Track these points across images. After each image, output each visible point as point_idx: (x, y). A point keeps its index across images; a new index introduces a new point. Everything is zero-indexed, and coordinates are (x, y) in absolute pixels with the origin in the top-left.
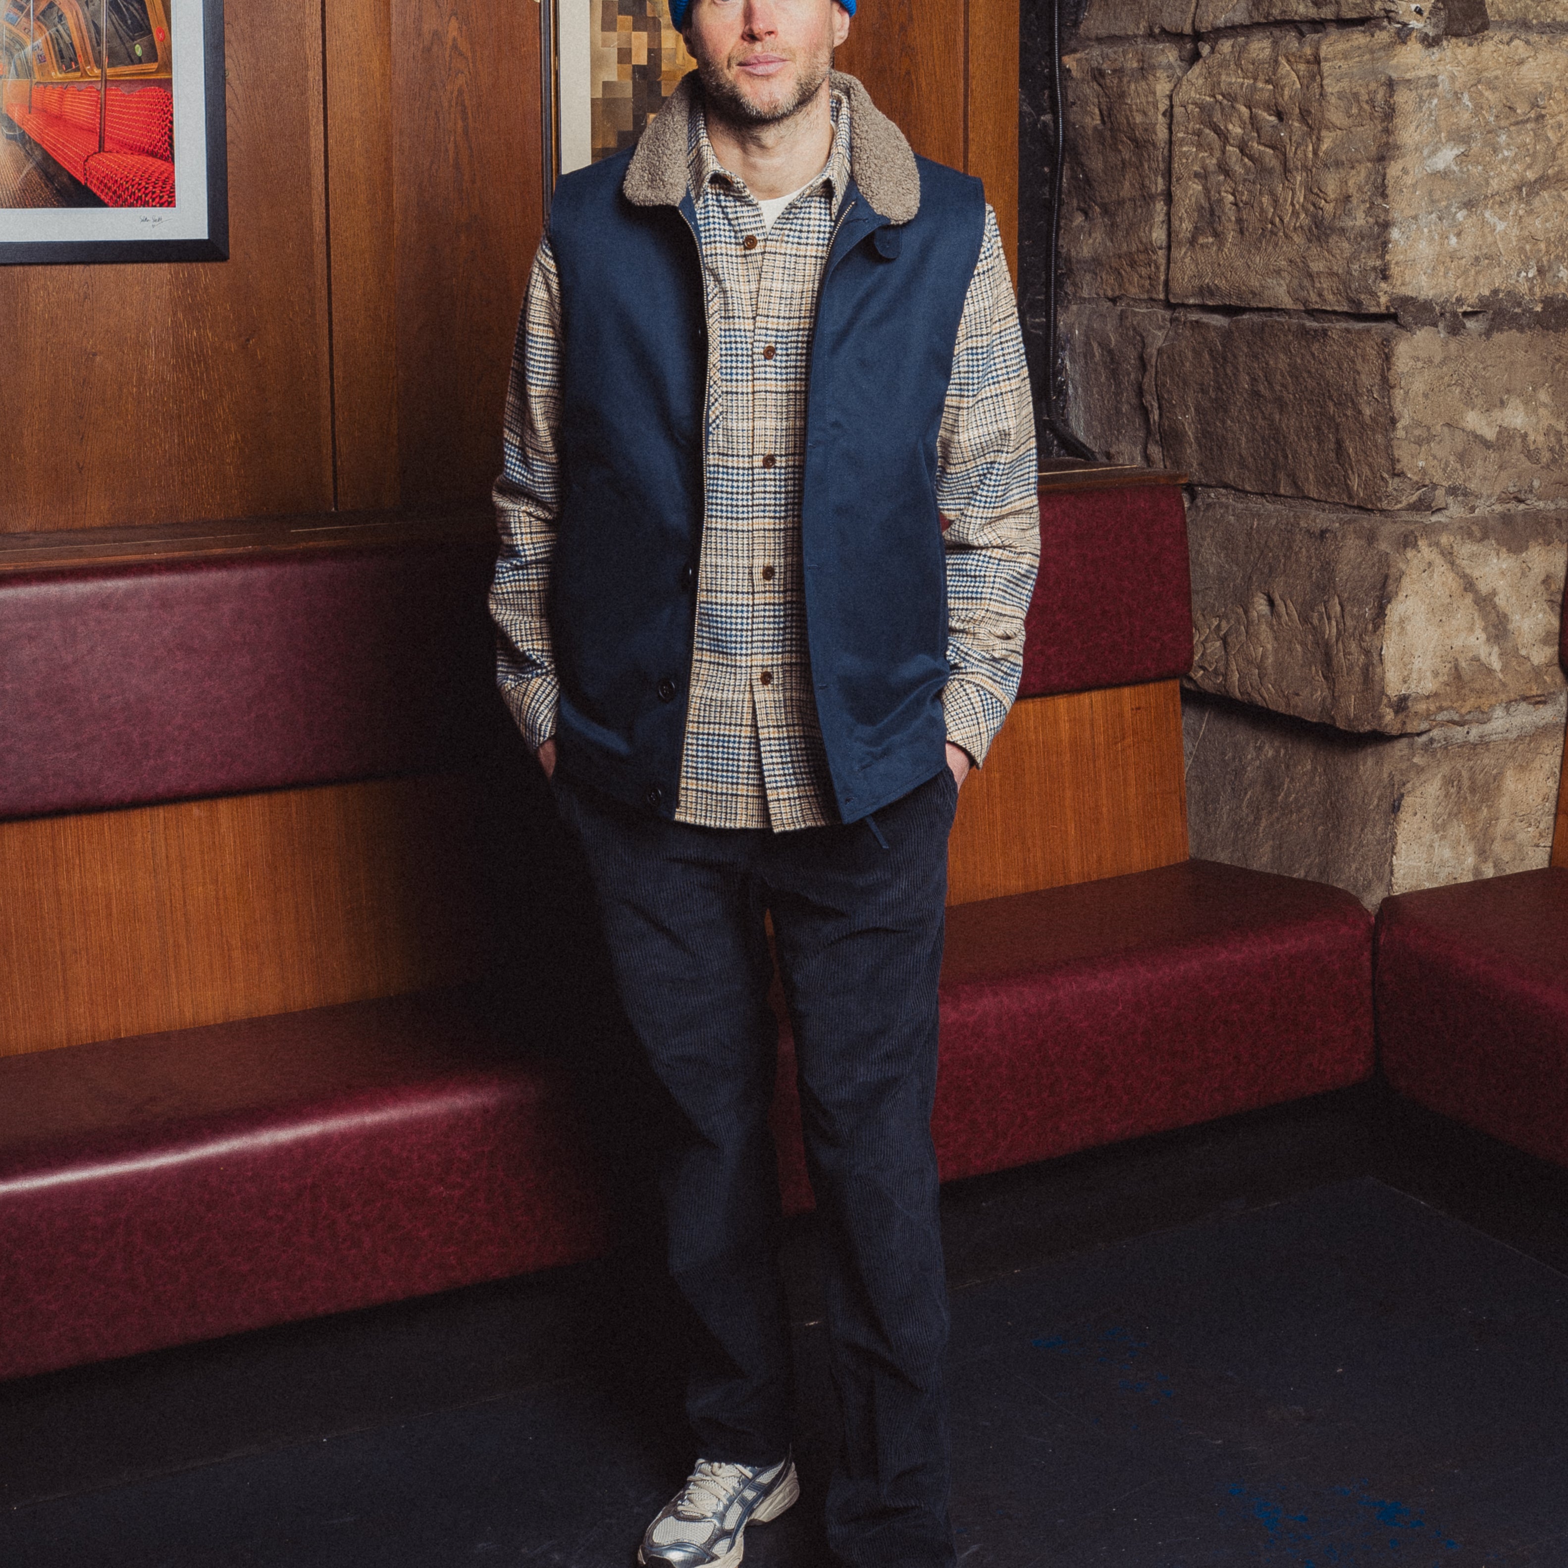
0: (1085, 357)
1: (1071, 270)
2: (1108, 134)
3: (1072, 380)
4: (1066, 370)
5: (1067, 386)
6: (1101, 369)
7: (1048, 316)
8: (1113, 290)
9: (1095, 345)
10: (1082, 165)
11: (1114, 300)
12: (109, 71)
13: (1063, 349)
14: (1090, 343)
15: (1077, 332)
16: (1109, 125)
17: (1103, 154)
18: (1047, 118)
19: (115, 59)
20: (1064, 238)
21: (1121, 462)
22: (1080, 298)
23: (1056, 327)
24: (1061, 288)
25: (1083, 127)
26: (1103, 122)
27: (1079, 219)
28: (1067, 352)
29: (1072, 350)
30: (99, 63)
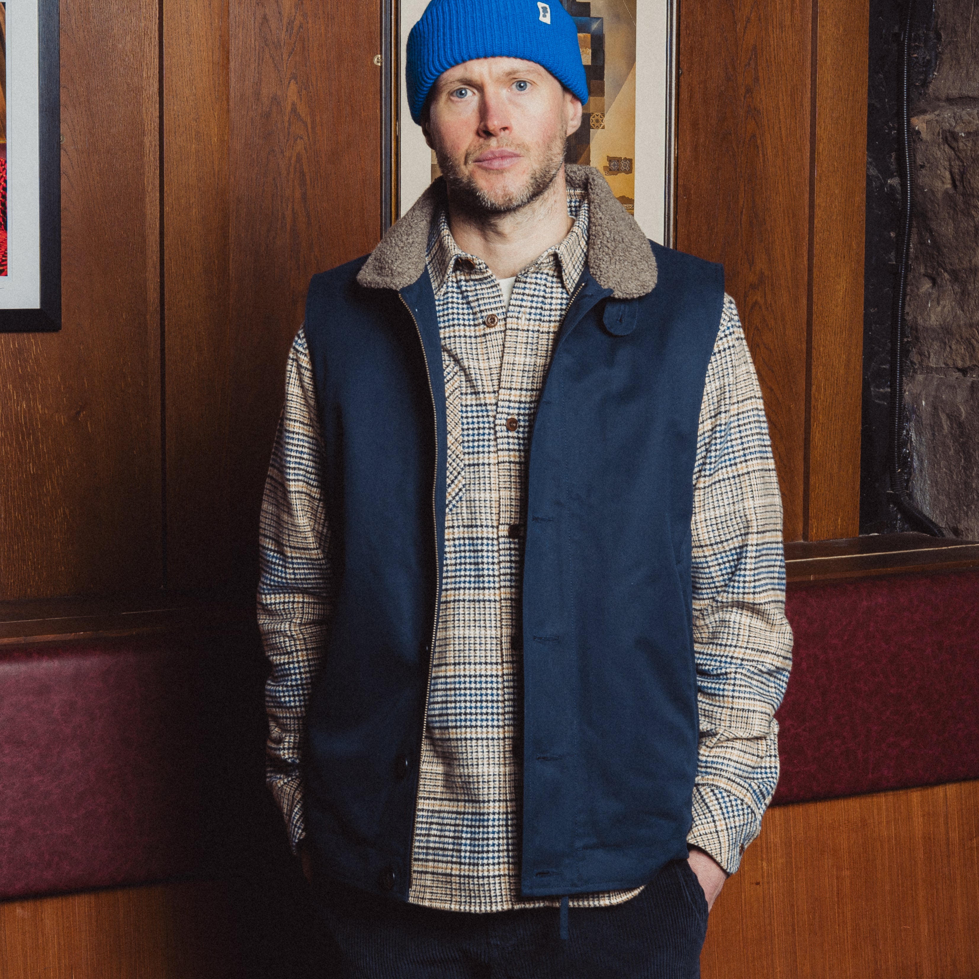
0: (933, 429)
1: (917, 338)
2: (960, 199)
3: (918, 453)
4: (911, 442)
5: (912, 459)
6: (949, 442)
7: (892, 386)
8: (963, 359)
9: (943, 417)
10: (931, 231)
11: (964, 371)
13: (908, 420)
14: (938, 416)
15: (924, 403)
16: (960, 188)
17: (954, 220)
18: (894, 181)
20: (909, 305)
21: (970, 538)
22: (927, 367)
23: (901, 396)
24: (907, 357)
25: (933, 192)
26: (954, 185)
27: (926, 286)
28: (912, 424)
29: (919, 421)
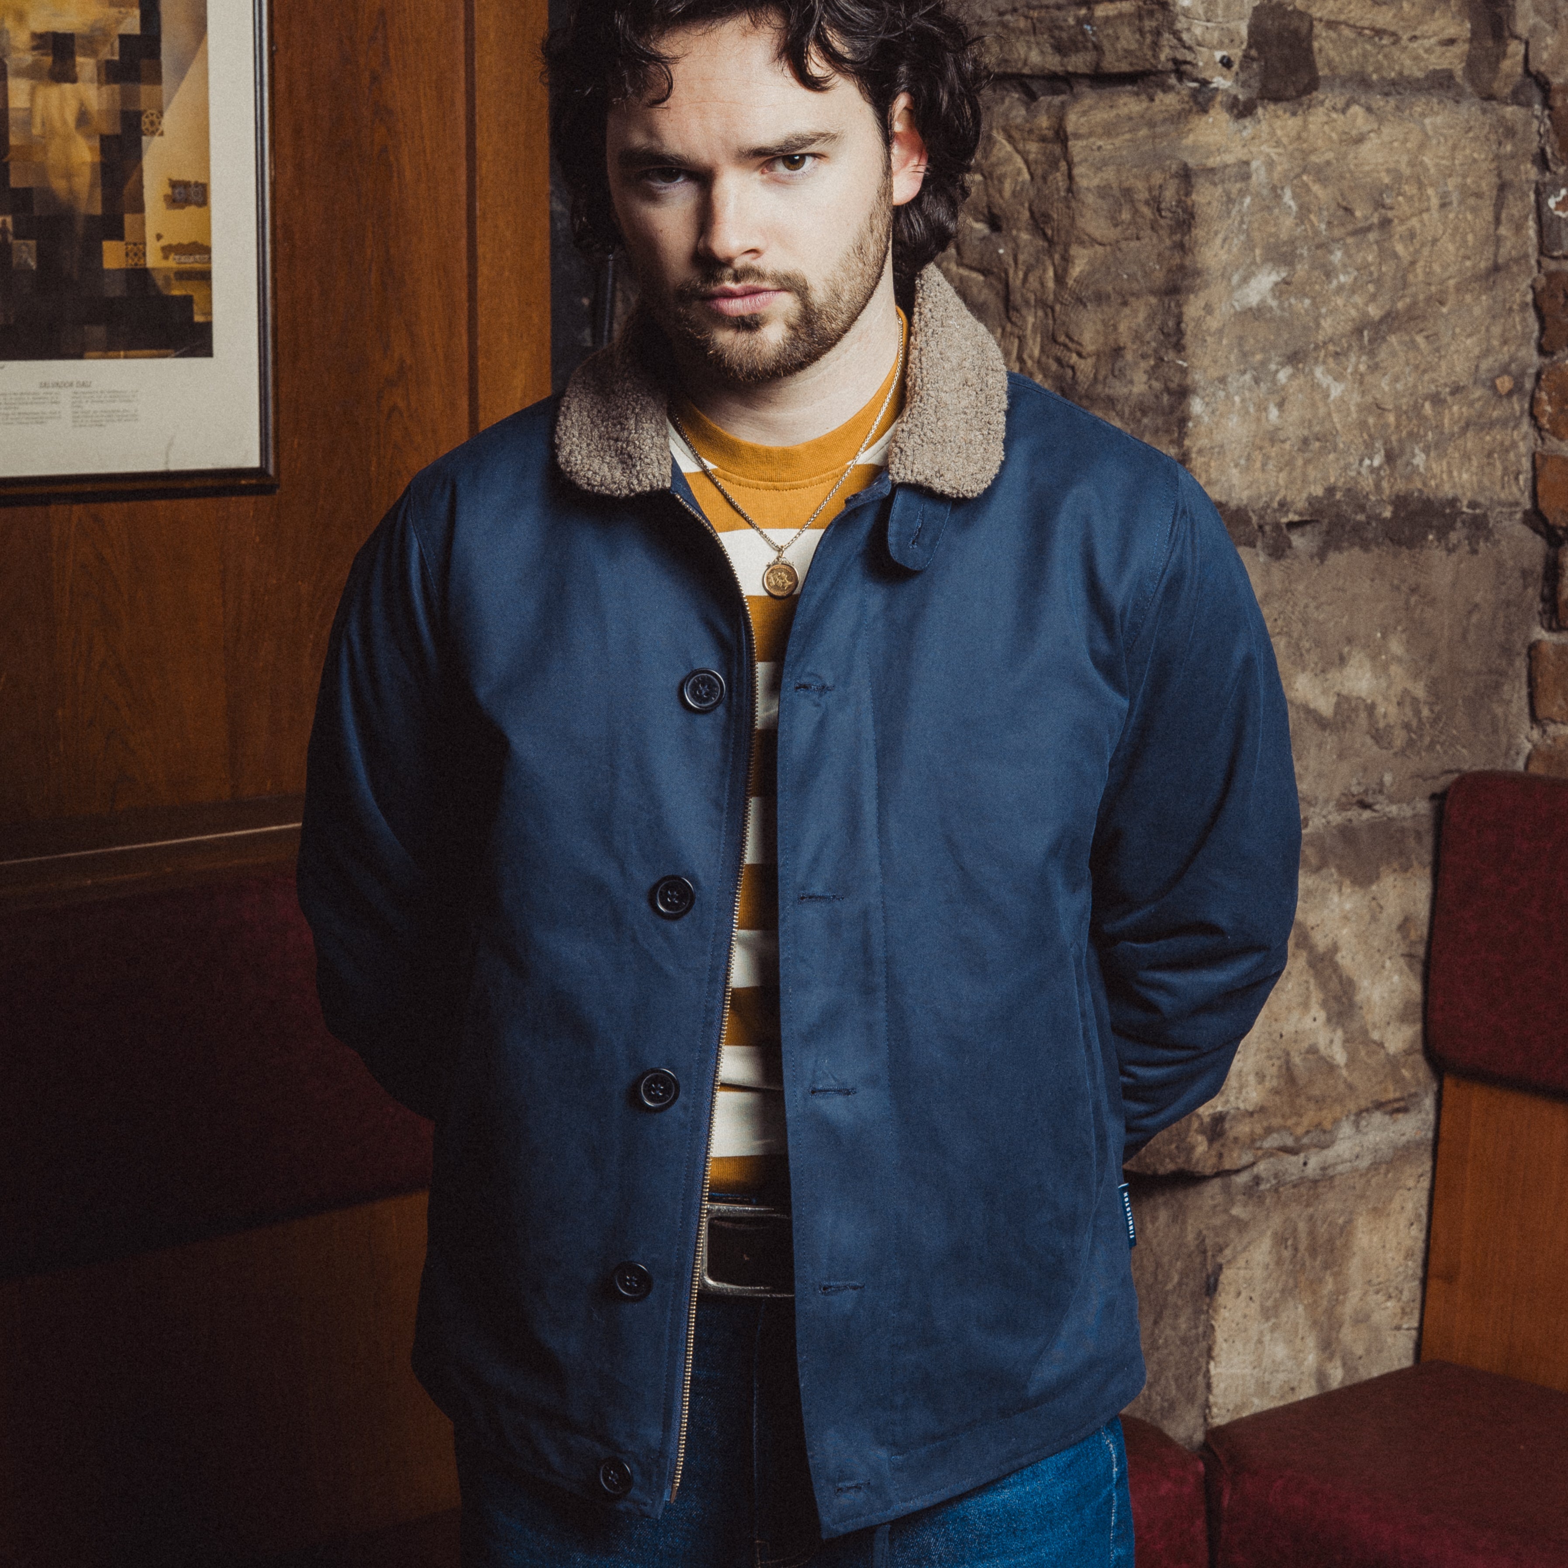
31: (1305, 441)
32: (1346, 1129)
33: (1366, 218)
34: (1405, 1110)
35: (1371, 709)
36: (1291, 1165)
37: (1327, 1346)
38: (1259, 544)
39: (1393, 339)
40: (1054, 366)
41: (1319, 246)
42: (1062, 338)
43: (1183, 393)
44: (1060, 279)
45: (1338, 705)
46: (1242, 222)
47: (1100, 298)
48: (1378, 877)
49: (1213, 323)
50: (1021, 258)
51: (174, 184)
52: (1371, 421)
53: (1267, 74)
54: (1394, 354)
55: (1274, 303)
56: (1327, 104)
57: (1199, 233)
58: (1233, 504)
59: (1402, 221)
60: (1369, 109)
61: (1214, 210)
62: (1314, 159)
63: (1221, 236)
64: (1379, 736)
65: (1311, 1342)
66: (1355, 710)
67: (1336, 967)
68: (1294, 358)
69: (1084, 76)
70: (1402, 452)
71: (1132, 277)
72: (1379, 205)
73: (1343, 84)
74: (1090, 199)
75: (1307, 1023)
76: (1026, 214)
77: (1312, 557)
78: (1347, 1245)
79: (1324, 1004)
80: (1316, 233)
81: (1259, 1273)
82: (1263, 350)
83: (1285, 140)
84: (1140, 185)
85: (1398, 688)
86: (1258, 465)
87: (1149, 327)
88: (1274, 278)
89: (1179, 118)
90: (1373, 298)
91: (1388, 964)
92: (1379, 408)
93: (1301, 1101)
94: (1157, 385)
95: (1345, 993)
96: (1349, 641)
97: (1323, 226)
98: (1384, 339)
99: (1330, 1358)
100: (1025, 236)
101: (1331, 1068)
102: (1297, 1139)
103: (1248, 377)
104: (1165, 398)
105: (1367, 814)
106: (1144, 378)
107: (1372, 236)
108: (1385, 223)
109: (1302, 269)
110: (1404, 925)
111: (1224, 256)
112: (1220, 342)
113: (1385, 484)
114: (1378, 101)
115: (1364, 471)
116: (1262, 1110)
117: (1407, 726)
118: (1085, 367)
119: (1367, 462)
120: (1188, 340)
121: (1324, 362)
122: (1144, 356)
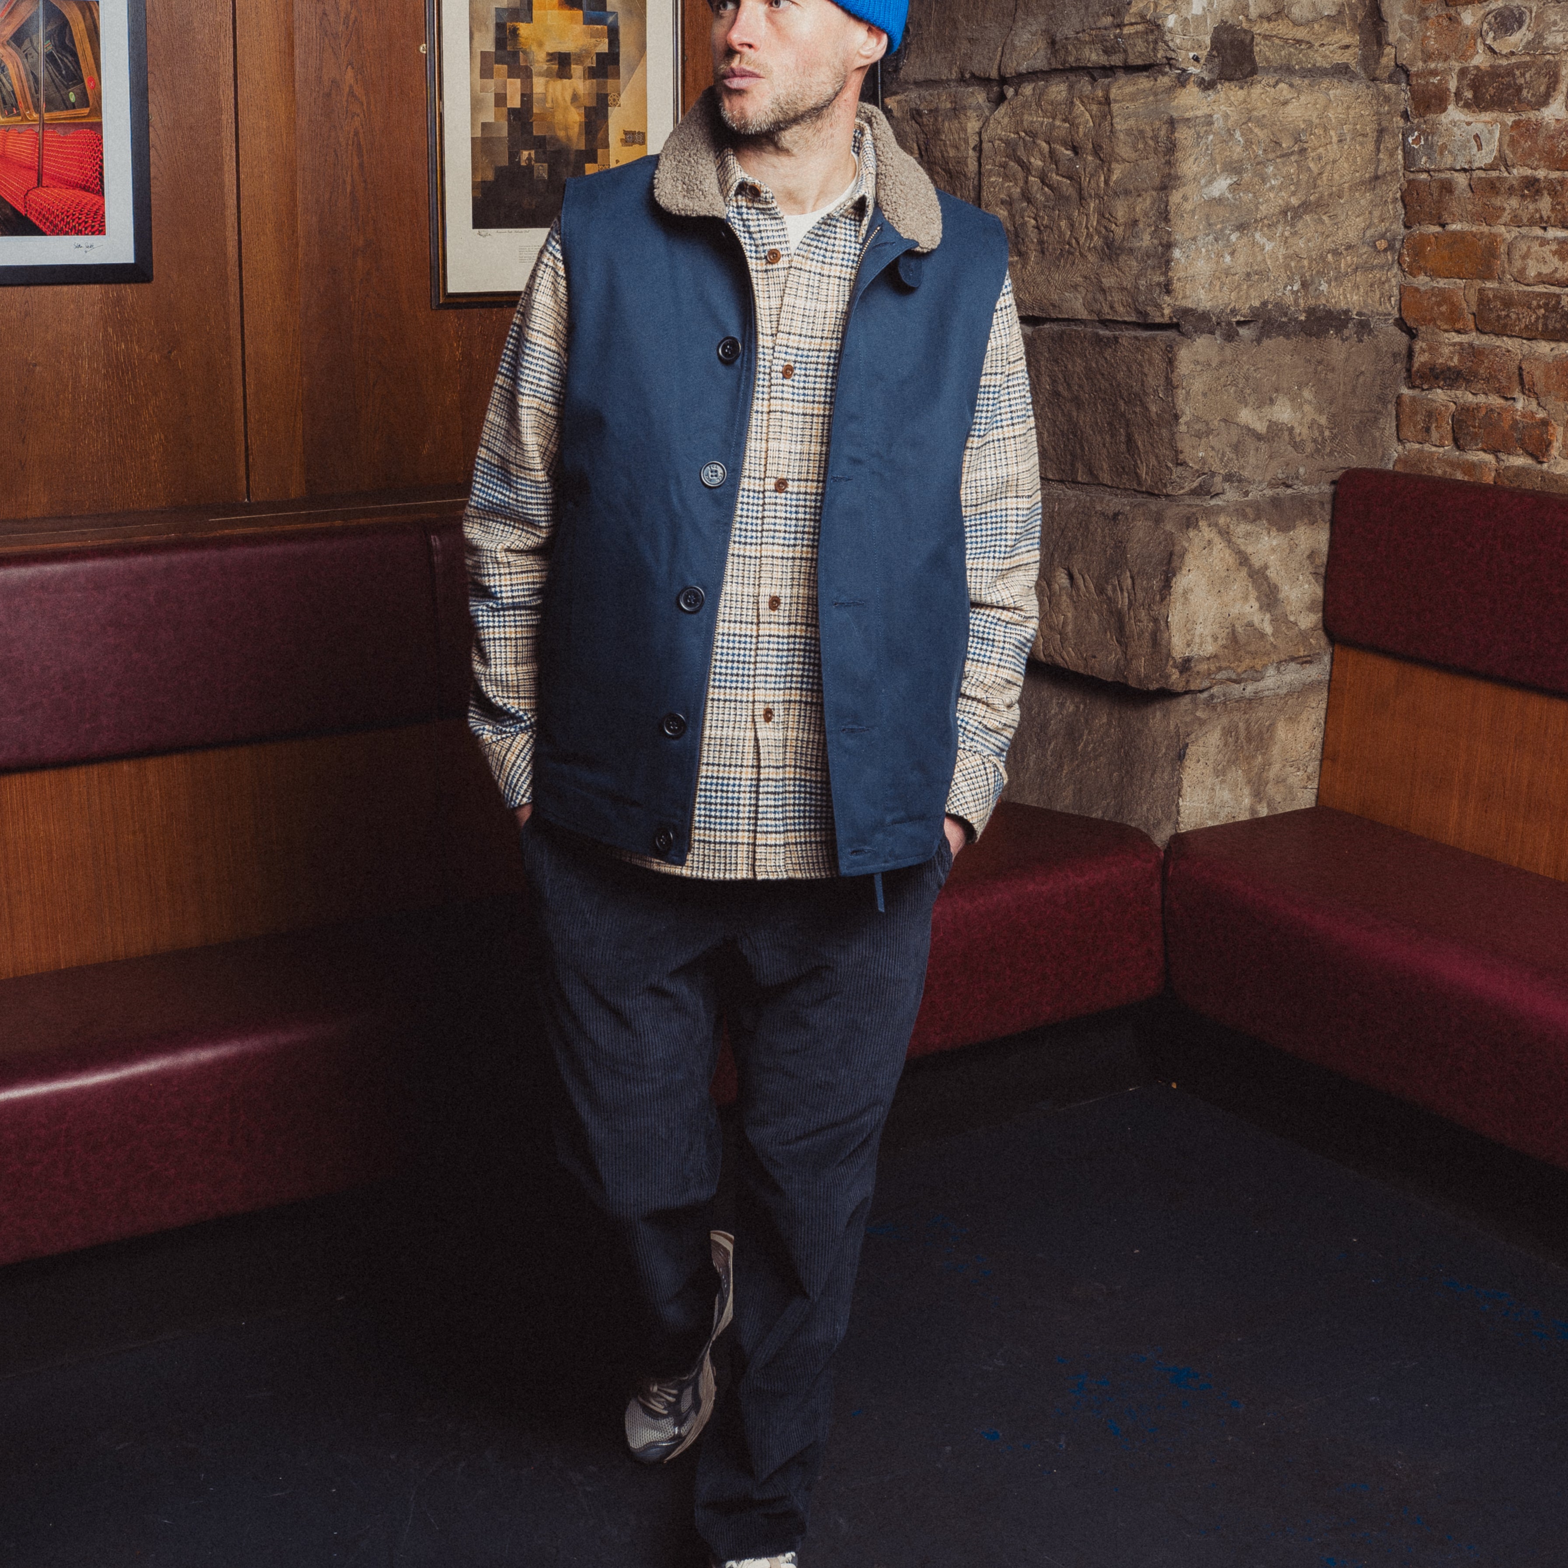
12: (46, 116)
19: (51, 105)
30: (37, 108)
31: (1248, 275)
32: (1271, 671)
33: (1289, 148)
34: (1310, 662)
35: (1291, 430)
36: (1236, 690)
37: (1258, 795)
38: (1218, 333)
39: (1307, 218)
40: (1104, 231)
41: (1258, 164)
42: (1107, 215)
43: (1169, 246)
44: (1106, 182)
45: (1269, 427)
46: (1207, 149)
47: (1127, 192)
48: (1294, 527)
49: (1188, 206)
50: (1088, 170)
51: (626, 133)
52: (1293, 264)
53: (1224, 64)
54: (1307, 225)
55: (1230, 196)
56: (1263, 82)
57: (1179, 155)
58: (1200, 310)
59: (1314, 149)
60: (1291, 85)
61: (1189, 142)
62: (1255, 113)
63: (1193, 157)
64: (1297, 446)
65: (1246, 791)
66: (1281, 430)
67: (1266, 578)
68: (1241, 227)
69: (1119, 67)
70: (1313, 282)
71: (1143, 180)
72: (1297, 140)
73: (1275, 72)
74: (1122, 136)
75: (1247, 609)
76: (1091, 146)
77: (1252, 341)
78: (1271, 738)
79: (1258, 599)
80: (1256, 156)
81: (1213, 750)
82: (1222, 222)
83: (1236, 103)
84: (1148, 128)
85: (1308, 419)
86: (1217, 288)
87: (1151, 209)
88: (1229, 181)
89: (1170, 90)
90: (1294, 193)
91: (1301, 578)
92: (1298, 257)
93: (1242, 653)
94: (1156, 242)
95: (1272, 592)
96: (1277, 390)
97: (1261, 152)
98: (1301, 217)
99: (1260, 802)
100: (1090, 158)
101: (1262, 636)
102: (1238, 675)
103: (1211, 237)
104: (1160, 248)
105: (1289, 491)
106: (1149, 238)
107: (1293, 158)
108: (1303, 151)
109: (1246, 177)
110: (1312, 556)
111: (1195, 168)
112: (1193, 217)
113: (1301, 301)
114: (1297, 81)
115: (1287, 292)
116: (1216, 656)
117: (1314, 441)
118: (1119, 231)
119: (1289, 288)
120: (1172, 216)
121: (1261, 230)
122: (1150, 226)
